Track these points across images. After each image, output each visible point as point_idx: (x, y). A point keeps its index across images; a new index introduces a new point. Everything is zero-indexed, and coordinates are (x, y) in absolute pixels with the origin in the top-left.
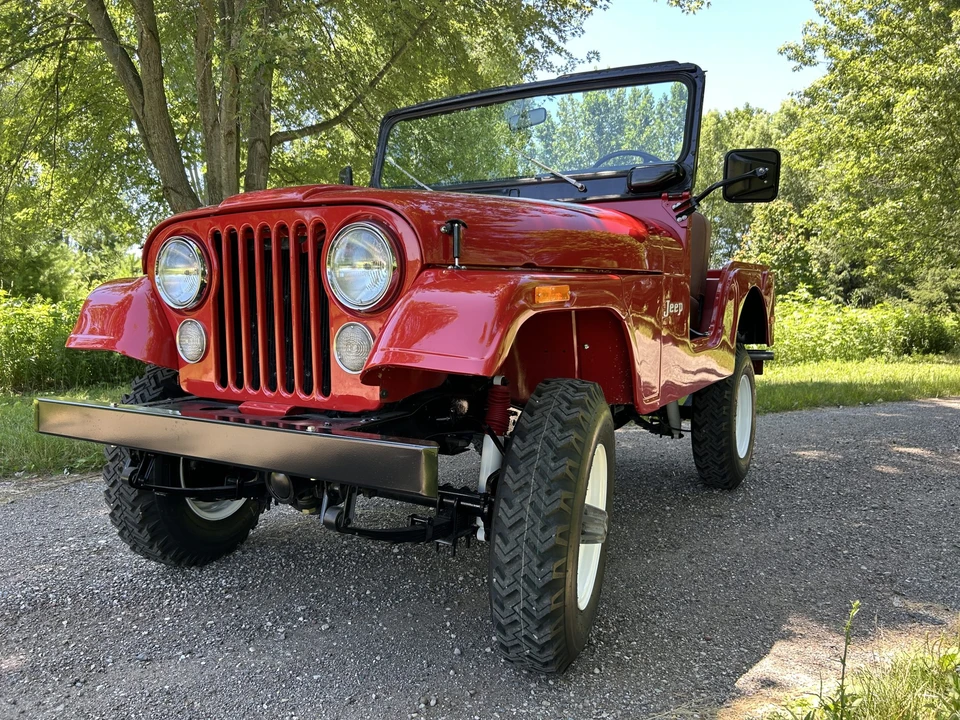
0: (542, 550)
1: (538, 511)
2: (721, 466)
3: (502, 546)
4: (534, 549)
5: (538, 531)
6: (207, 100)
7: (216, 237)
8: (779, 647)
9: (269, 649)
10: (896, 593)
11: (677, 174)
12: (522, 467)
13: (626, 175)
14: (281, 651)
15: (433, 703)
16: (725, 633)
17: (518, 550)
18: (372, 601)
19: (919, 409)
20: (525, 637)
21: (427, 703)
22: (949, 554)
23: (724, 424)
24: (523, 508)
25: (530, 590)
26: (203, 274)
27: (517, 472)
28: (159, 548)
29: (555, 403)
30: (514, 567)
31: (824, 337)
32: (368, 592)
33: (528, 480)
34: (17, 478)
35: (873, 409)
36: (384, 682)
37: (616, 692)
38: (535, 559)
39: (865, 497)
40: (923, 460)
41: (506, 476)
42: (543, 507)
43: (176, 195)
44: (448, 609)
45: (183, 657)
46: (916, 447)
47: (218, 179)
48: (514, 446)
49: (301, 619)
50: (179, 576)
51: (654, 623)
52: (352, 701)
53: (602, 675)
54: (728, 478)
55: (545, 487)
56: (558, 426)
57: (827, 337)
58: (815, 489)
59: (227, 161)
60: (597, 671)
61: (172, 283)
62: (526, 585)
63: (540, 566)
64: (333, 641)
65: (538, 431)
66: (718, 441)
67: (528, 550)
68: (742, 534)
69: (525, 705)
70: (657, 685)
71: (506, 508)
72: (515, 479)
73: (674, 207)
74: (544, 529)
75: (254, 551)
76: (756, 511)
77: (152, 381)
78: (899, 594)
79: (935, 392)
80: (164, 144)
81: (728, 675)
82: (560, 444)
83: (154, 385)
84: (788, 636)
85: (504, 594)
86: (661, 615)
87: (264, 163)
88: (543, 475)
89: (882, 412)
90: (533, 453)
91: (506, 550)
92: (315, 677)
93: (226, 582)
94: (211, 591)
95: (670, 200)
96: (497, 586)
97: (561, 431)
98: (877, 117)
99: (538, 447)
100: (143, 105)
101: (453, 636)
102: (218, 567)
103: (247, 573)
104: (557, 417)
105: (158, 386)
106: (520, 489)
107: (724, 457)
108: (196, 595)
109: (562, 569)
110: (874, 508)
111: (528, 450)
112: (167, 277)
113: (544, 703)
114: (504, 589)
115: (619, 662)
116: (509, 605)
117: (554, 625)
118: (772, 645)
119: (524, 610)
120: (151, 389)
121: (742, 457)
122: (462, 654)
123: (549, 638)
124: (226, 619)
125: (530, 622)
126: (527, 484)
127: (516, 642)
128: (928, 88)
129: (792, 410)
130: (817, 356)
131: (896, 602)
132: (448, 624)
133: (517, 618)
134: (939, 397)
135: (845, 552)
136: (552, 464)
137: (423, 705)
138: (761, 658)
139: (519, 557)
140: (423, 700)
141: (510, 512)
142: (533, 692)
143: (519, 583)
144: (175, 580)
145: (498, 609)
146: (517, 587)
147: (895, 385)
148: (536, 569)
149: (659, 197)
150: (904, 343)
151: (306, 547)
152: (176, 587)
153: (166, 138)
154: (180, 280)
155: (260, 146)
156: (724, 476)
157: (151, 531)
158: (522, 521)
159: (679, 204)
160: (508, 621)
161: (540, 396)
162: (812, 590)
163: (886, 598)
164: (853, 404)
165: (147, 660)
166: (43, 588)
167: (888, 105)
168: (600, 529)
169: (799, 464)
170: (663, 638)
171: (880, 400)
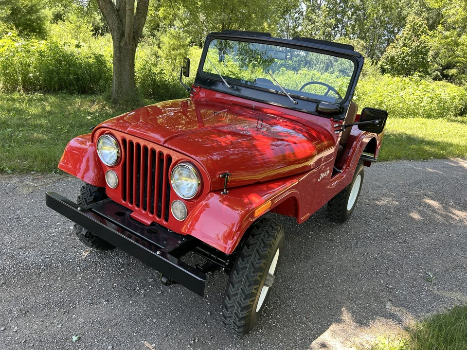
1: (243, 292)
3: (228, 300)
4: (240, 305)
5: (242, 299)
7: (124, 141)
8: (333, 327)
9: (137, 302)
10: (389, 300)
11: (340, 110)
13: (317, 102)
14: (142, 304)
15: (196, 341)
16: (314, 315)
17: (234, 304)
19: (449, 167)
21: (194, 341)
22: (421, 278)
24: (238, 289)
25: (236, 317)
26: (118, 152)
27: (238, 274)
29: (258, 244)
30: (232, 309)
31: (420, 104)
33: (242, 279)
34: (33, 174)
36: (179, 327)
38: (240, 308)
39: (399, 234)
40: (434, 211)
41: (234, 275)
42: (246, 291)
44: (209, 287)
45: (105, 303)
46: (434, 200)
48: (239, 262)
49: (150, 286)
51: (288, 305)
52: (167, 336)
53: (261, 333)
55: (248, 284)
56: (258, 257)
57: (422, 105)
58: (378, 226)
60: (260, 331)
62: (235, 316)
64: (162, 301)
65: (249, 257)
67: (238, 305)
68: (338, 253)
69: (230, 346)
70: (281, 342)
71: (232, 288)
73: (335, 126)
74: (244, 299)
76: (348, 238)
78: (391, 301)
81: (309, 339)
82: (257, 266)
84: (339, 321)
86: (292, 301)
88: (248, 278)
89: (429, 168)
90: (246, 268)
92: (154, 320)
93: (122, 260)
94: (116, 265)
95: (334, 121)
97: (259, 260)
99: (248, 265)
101: (209, 304)
102: (119, 251)
104: (258, 251)
106: (239, 281)
108: (110, 267)
109: (253, 301)
113: (238, 346)
116: (228, 319)
118: (331, 324)
119: (233, 322)
121: (348, 210)
122: (211, 314)
123: (242, 324)
124: (121, 283)
126: (241, 281)
127: (230, 323)
129: (387, 161)
131: (388, 305)
132: (208, 296)
134: (461, 158)
135: (378, 271)
136: (252, 274)
137: (192, 342)
138: (325, 331)
139: (234, 306)
140: (193, 339)
141: (233, 290)
146: (232, 315)
148: (240, 311)
150: (461, 110)
158: (237, 294)
160: (228, 315)
161: (253, 238)
162: (357, 293)
163: (385, 302)
165: (91, 304)
166: (49, 256)
168: (271, 283)
169: (377, 208)
170: (290, 315)
171: (432, 158)
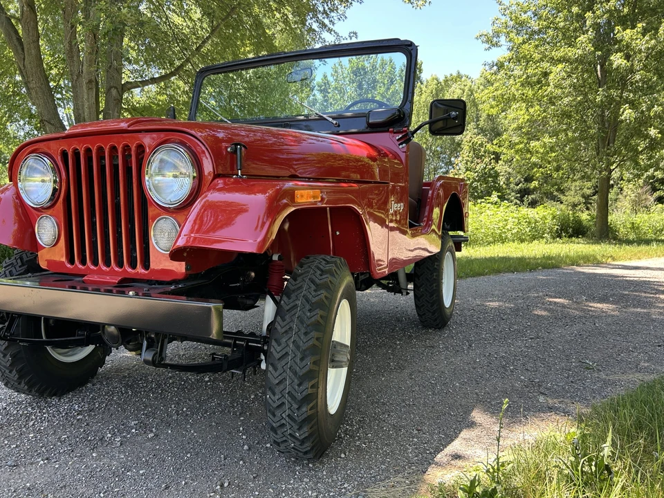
0: (301, 374)
1: (298, 347)
2: (434, 313)
3: (273, 372)
4: (295, 373)
5: (298, 361)
6: (73, 57)
7: (64, 155)
8: (465, 434)
9: (107, 453)
10: (541, 393)
11: (399, 116)
12: (287, 317)
13: (366, 115)
14: (117, 455)
15: (226, 485)
16: (430, 425)
17: (284, 374)
18: (187, 415)
20: (290, 434)
21: (222, 485)
22: (576, 367)
23: (434, 285)
24: (288, 345)
25: (292, 402)
26: (55, 182)
27: (284, 320)
28: (26, 384)
29: (312, 272)
30: (282, 387)
31: (506, 227)
32: (185, 409)
33: (292, 325)
35: (535, 274)
36: (191, 472)
37: (355, 470)
38: (296, 380)
39: (526, 331)
40: (563, 306)
41: (277, 324)
42: (301, 344)
43: (50, 126)
44: (242, 418)
45: (42, 462)
46: (560, 298)
47: (82, 115)
48: (282, 302)
49: (134, 431)
50: (43, 403)
51: (384, 421)
52: (167, 488)
53: (346, 459)
54: (438, 321)
55: (303, 330)
56: (313, 287)
57: (508, 227)
58: (495, 327)
59: (88, 102)
60: (343, 456)
61: (30, 188)
62: (290, 399)
63: (299, 385)
64: (156, 445)
65: (299, 292)
66: (430, 297)
67: (291, 374)
68: (446, 358)
69: (292, 482)
70: (383, 463)
71: (276, 346)
72: (283, 325)
73: (397, 138)
74: (302, 359)
75: (102, 384)
76: (456, 343)
77: (19, 261)
78: (543, 394)
79: (575, 262)
80: (41, 88)
81: (431, 453)
82: (314, 300)
83: (20, 264)
84: (472, 425)
85: (275, 405)
86: (389, 415)
87: (117, 104)
88: (302, 322)
89: (541, 276)
90: (296, 306)
91: (276, 375)
92: (141, 472)
93: (79, 407)
94: (66, 413)
95: (395, 133)
96: (270, 401)
97: (315, 291)
98: (539, 82)
99: (299, 303)
100: (24, 59)
101: (244, 437)
102: (73, 396)
103: (95, 399)
104: (313, 281)
105: (23, 265)
106: (286, 332)
107: (435, 307)
108: (55, 417)
109: (315, 386)
110: (531, 339)
111: (292, 304)
112: (27, 184)
113: (305, 480)
114: (274, 402)
115: (359, 449)
116: (278, 413)
117: (310, 425)
118: (460, 431)
119: (289, 416)
120: (17, 267)
121: (447, 307)
122: (250, 449)
123: (307, 435)
124: (77, 434)
125: (293, 424)
126: (291, 328)
127: (284, 438)
128: (571, 64)
129: (484, 275)
130: (502, 240)
131: (541, 399)
132: (241, 429)
133: (284, 422)
134: (577, 266)
135: (511, 368)
136: (309, 314)
137: (219, 487)
138: (453, 440)
139: (285, 379)
140: (219, 483)
141: (279, 349)
142: (297, 473)
143: (285, 397)
144: (39, 407)
145: (271, 416)
146: (284, 400)
147: (549, 258)
148: (297, 387)
149: (388, 131)
150: (557, 231)
151: (141, 379)
152: (40, 412)
153: (42, 84)
154: (37, 186)
155: (114, 92)
156: (436, 320)
157: (19, 372)
158: (287, 354)
159: (400, 136)
160: (278, 424)
161: (302, 267)
162: (489, 394)
163: (535, 397)
164: (523, 271)
165: (15, 466)
167: (546, 74)
168: (345, 357)
169: (485, 311)
170: (389, 431)
171: (540, 268)
